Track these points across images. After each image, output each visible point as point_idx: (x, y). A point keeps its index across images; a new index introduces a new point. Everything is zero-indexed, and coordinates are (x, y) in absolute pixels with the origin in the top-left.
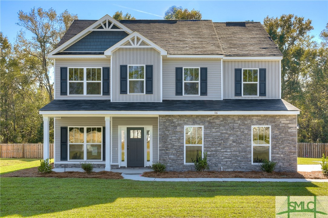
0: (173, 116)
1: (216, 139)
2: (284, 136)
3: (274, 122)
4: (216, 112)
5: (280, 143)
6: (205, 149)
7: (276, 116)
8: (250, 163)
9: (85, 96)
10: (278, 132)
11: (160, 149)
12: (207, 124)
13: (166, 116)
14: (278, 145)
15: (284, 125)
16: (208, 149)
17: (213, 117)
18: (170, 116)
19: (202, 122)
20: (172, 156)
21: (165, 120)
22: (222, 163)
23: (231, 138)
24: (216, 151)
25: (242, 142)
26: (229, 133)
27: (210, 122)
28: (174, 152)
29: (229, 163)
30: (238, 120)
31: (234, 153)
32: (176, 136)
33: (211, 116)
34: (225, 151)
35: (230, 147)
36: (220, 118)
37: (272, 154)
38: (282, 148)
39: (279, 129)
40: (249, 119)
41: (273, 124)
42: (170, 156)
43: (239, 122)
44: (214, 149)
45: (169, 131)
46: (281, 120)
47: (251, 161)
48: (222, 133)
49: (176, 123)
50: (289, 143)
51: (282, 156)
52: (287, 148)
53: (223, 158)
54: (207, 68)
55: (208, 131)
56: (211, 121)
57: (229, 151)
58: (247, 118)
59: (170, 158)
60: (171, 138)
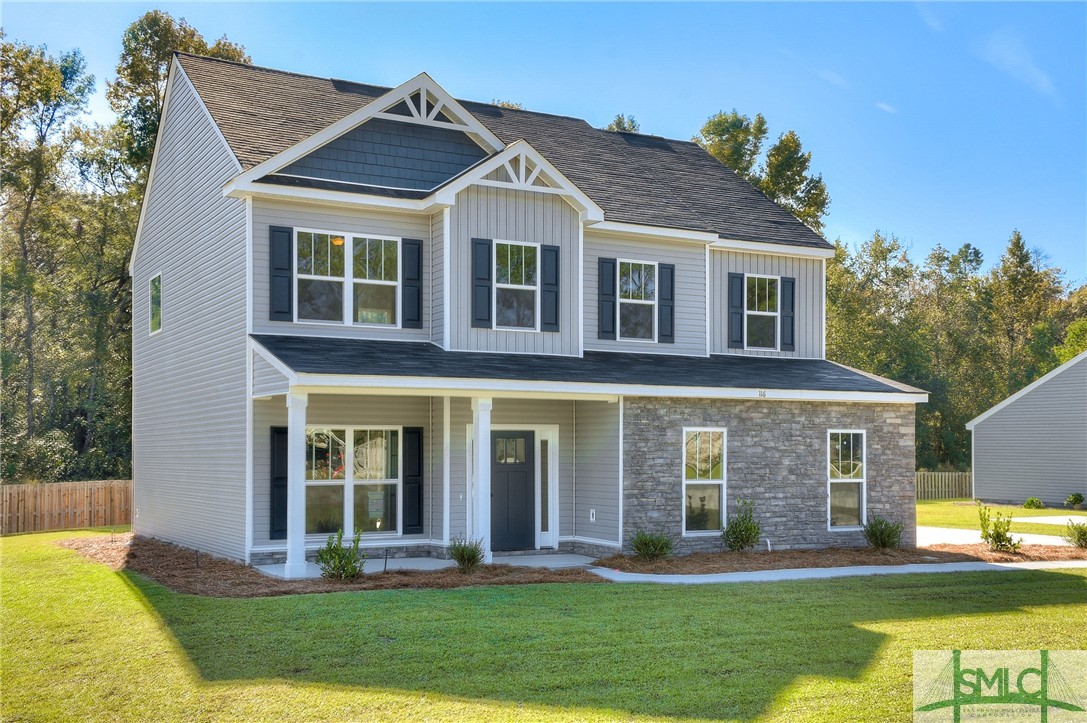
0: (656, 398)
1: (752, 463)
2: (890, 457)
3: (873, 421)
4: (763, 390)
5: (883, 475)
6: (730, 491)
7: (877, 405)
8: (823, 526)
9: (349, 326)
10: (879, 447)
11: (626, 492)
12: (734, 423)
13: (642, 398)
14: (879, 479)
15: (891, 429)
16: (737, 492)
17: (748, 404)
18: (649, 399)
19: (723, 418)
20: (655, 514)
21: (639, 411)
22: (766, 528)
23: (786, 462)
24: (755, 496)
25: (809, 473)
26: (783, 448)
27: (742, 420)
28: (660, 501)
29: (782, 528)
30: (800, 415)
31: (792, 501)
32: (665, 455)
33: (743, 402)
34: (773, 498)
35: (784, 485)
36: (763, 407)
37: (868, 502)
38: (887, 487)
39: (881, 439)
40: (824, 412)
41: (870, 425)
42: (649, 514)
43: (803, 419)
44: (750, 491)
45: (646, 440)
46: (886, 415)
47: (826, 522)
48: (766, 449)
49: (666, 418)
50: (901, 475)
51: (887, 506)
52: (896, 488)
53: (768, 515)
54: (673, 266)
55: (736, 444)
56: (744, 415)
57: (781, 495)
58: (819, 408)
59: (651, 518)
60: (652, 463)
